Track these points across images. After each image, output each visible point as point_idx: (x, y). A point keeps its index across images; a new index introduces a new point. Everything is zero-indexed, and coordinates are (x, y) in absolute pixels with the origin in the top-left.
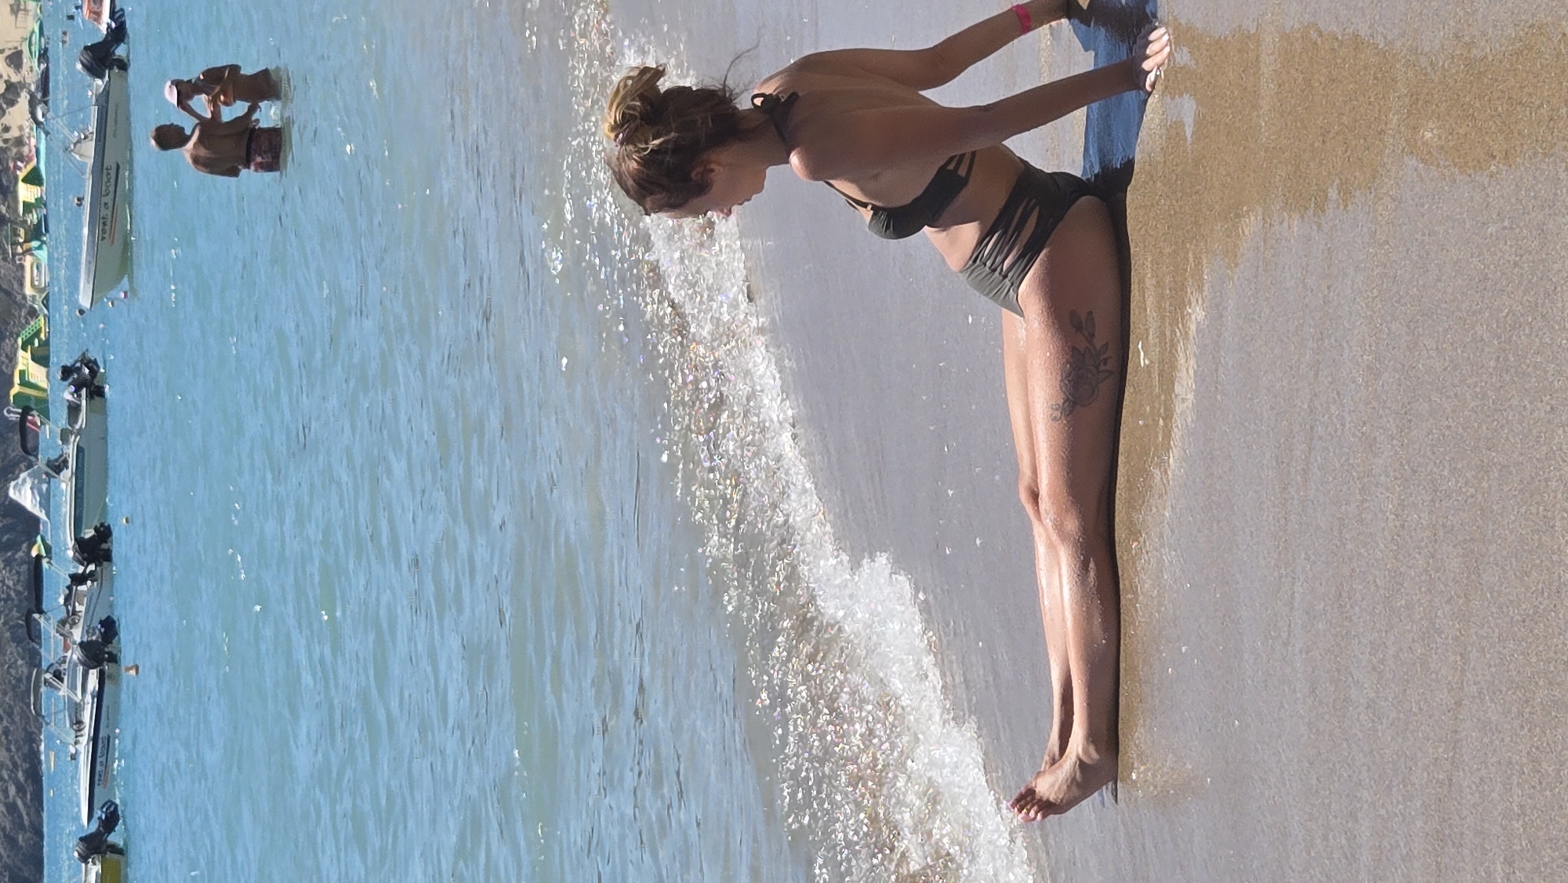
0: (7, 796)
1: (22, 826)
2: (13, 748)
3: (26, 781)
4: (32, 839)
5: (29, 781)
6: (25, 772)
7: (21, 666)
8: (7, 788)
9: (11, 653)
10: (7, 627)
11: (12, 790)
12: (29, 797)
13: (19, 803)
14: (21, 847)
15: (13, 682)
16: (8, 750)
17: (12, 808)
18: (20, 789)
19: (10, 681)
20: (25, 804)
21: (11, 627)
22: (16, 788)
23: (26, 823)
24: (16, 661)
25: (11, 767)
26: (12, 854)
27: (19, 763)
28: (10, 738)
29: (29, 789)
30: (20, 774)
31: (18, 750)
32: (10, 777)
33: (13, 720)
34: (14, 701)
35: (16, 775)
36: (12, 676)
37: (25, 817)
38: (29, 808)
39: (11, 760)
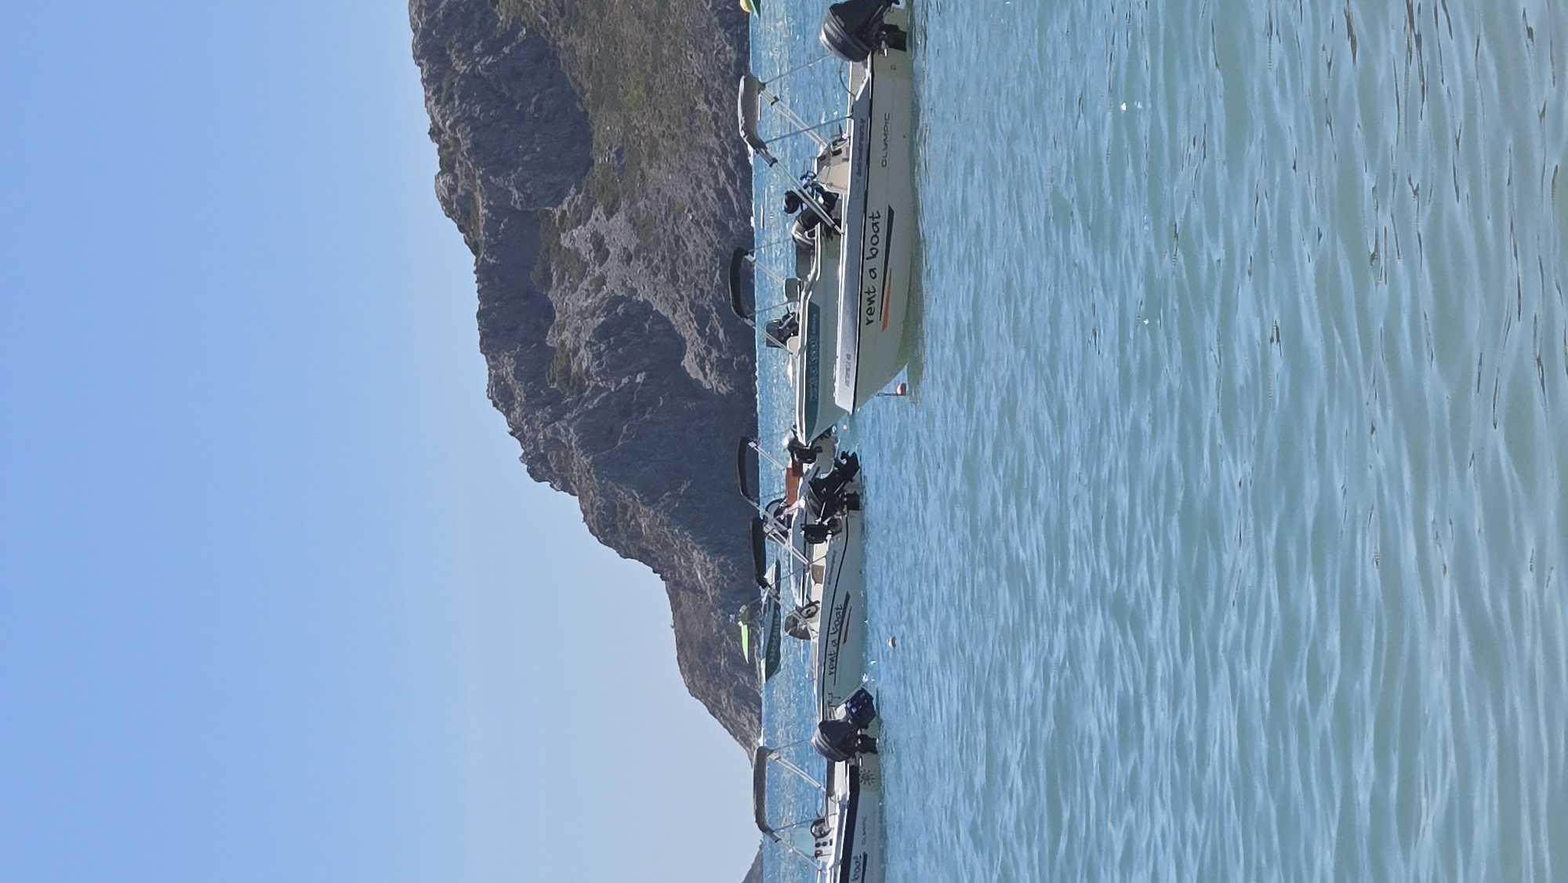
0: (717, 183)
1: (732, 213)
2: (722, 134)
3: (735, 168)
4: (743, 225)
5: (739, 168)
6: (735, 158)
7: (730, 51)
8: (717, 173)
9: (720, 39)
10: (715, 12)
11: (722, 176)
12: (738, 184)
13: (729, 189)
14: (732, 234)
15: (722, 68)
16: (718, 136)
17: (722, 194)
18: (730, 176)
19: (719, 67)
20: (735, 190)
21: (719, 12)
22: (726, 175)
23: (737, 210)
24: (725, 46)
25: (721, 154)
26: (722, 240)
27: (729, 149)
28: (719, 124)
29: (739, 175)
30: (730, 160)
31: (727, 136)
32: (719, 162)
33: (722, 106)
34: (723, 87)
35: (726, 161)
36: (720, 62)
37: (736, 204)
38: (739, 194)
39: (720, 146)
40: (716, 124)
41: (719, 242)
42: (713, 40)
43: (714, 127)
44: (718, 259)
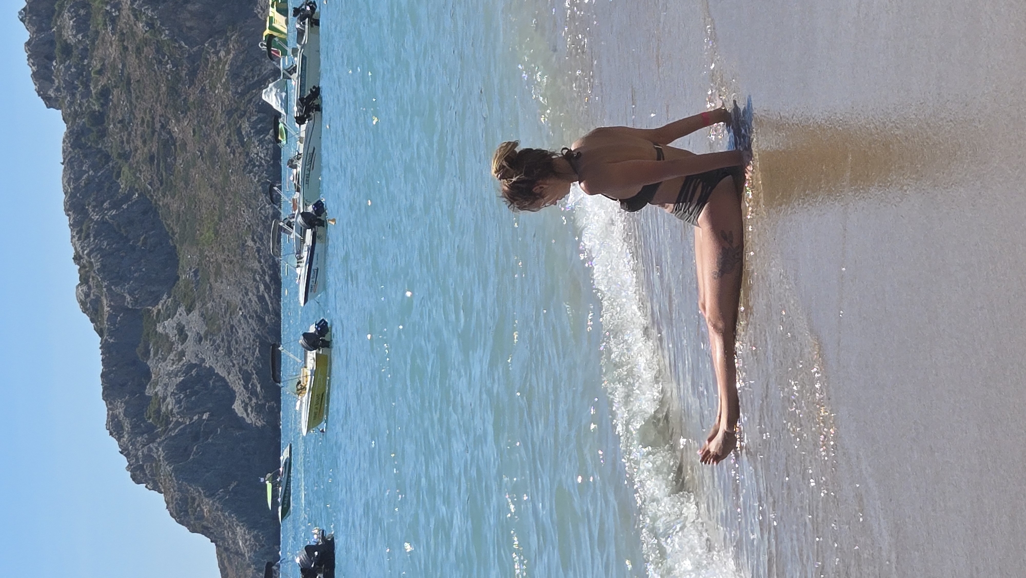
13: (266, 295)
14: (267, 324)
16: (260, 262)
17: (261, 299)
18: (267, 287)
19: (261, 218)
20: (270, 296)
21: (262, 184)
22: (264, 286)
23: (271, 309)
40: (259, 254)
41: (259, 330)
42: (258, 201)
43: (257, 256)
44: (258, 340)
